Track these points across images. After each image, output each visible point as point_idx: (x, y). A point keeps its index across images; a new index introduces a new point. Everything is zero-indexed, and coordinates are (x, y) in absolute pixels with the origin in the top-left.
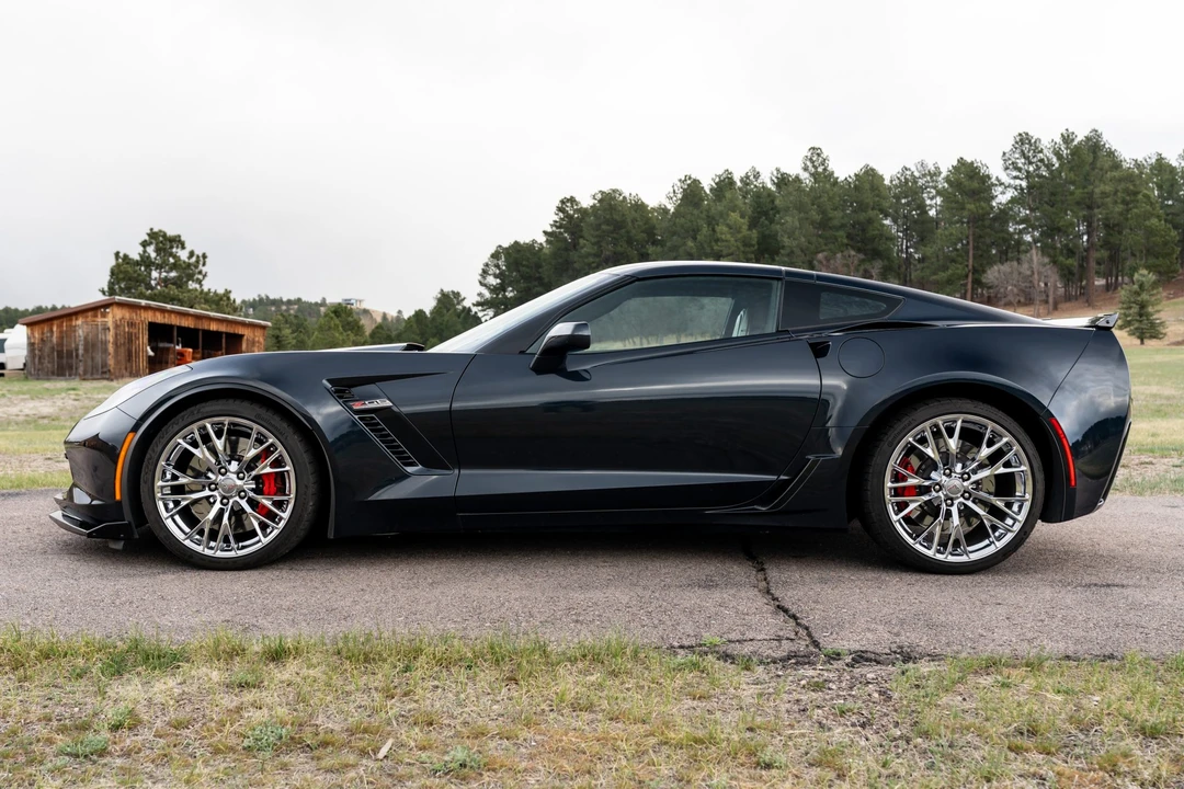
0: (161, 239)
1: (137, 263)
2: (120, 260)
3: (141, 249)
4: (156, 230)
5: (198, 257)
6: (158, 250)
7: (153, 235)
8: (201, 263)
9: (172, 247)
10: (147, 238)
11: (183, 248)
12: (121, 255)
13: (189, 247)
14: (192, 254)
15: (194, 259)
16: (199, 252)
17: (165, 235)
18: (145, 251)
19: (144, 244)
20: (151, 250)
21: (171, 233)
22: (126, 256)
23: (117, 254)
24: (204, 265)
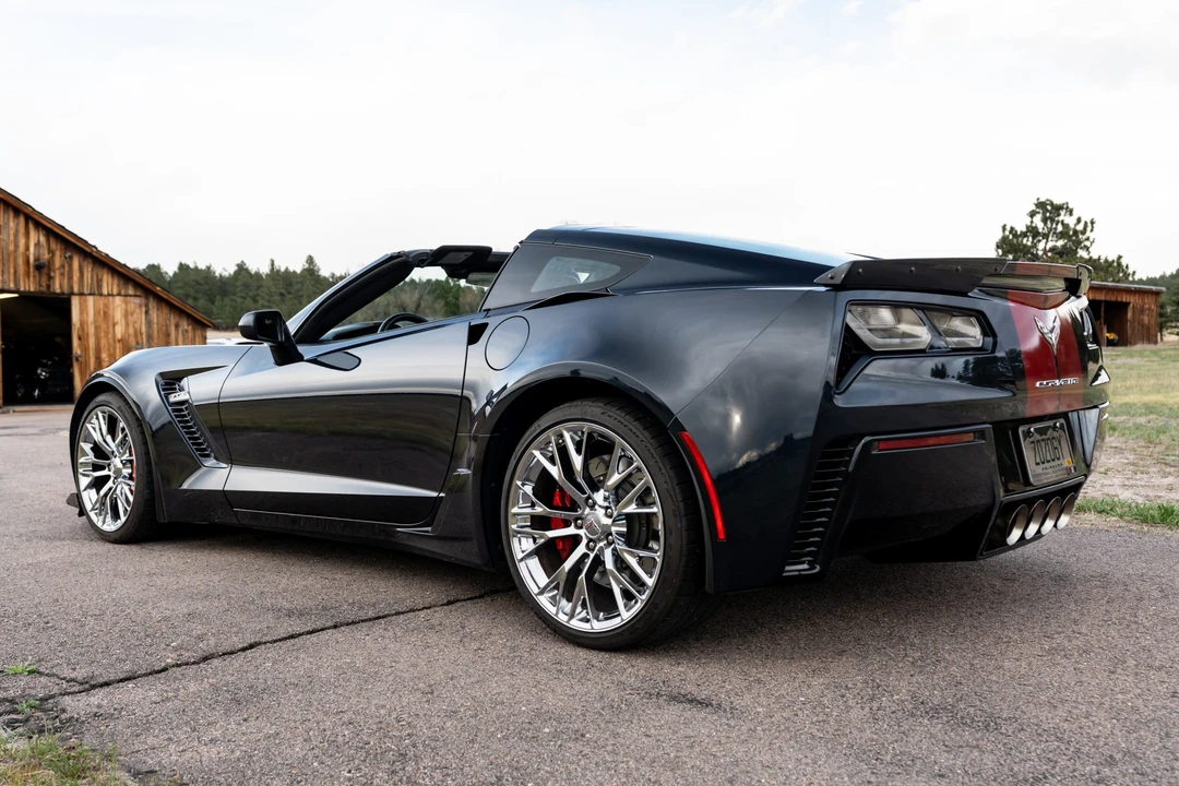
0: (1049, 208)
1: (1024, 235)
2: (1007, 233)
3: (1028, 220)
4: (1042, 200)
5: (1086, 223)
6: (1045, 220)
7: (1041, 205)
8: (1089, 229)
9: (1059, 215)
10: (1034, 208)
11: (1071, 214)
12: (1008, 228)
13: (1076, 215)
14: (1079, 220)
15: (1080, 227)
16: (1086, 218)
17: (1052, 204)
18: (1032, 222)
19: (1032, 214)
20: (1038, 221)
21: (1057, 201)
22: (1012, 229)
23: (1004, 228)
24: (1092, 231)
